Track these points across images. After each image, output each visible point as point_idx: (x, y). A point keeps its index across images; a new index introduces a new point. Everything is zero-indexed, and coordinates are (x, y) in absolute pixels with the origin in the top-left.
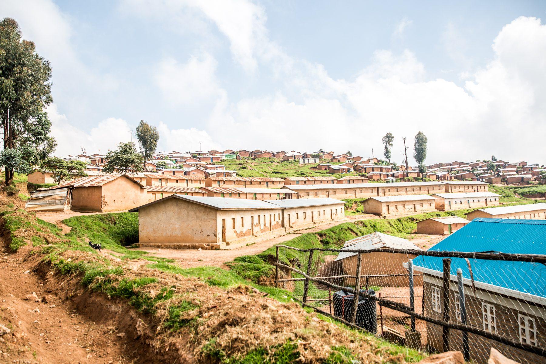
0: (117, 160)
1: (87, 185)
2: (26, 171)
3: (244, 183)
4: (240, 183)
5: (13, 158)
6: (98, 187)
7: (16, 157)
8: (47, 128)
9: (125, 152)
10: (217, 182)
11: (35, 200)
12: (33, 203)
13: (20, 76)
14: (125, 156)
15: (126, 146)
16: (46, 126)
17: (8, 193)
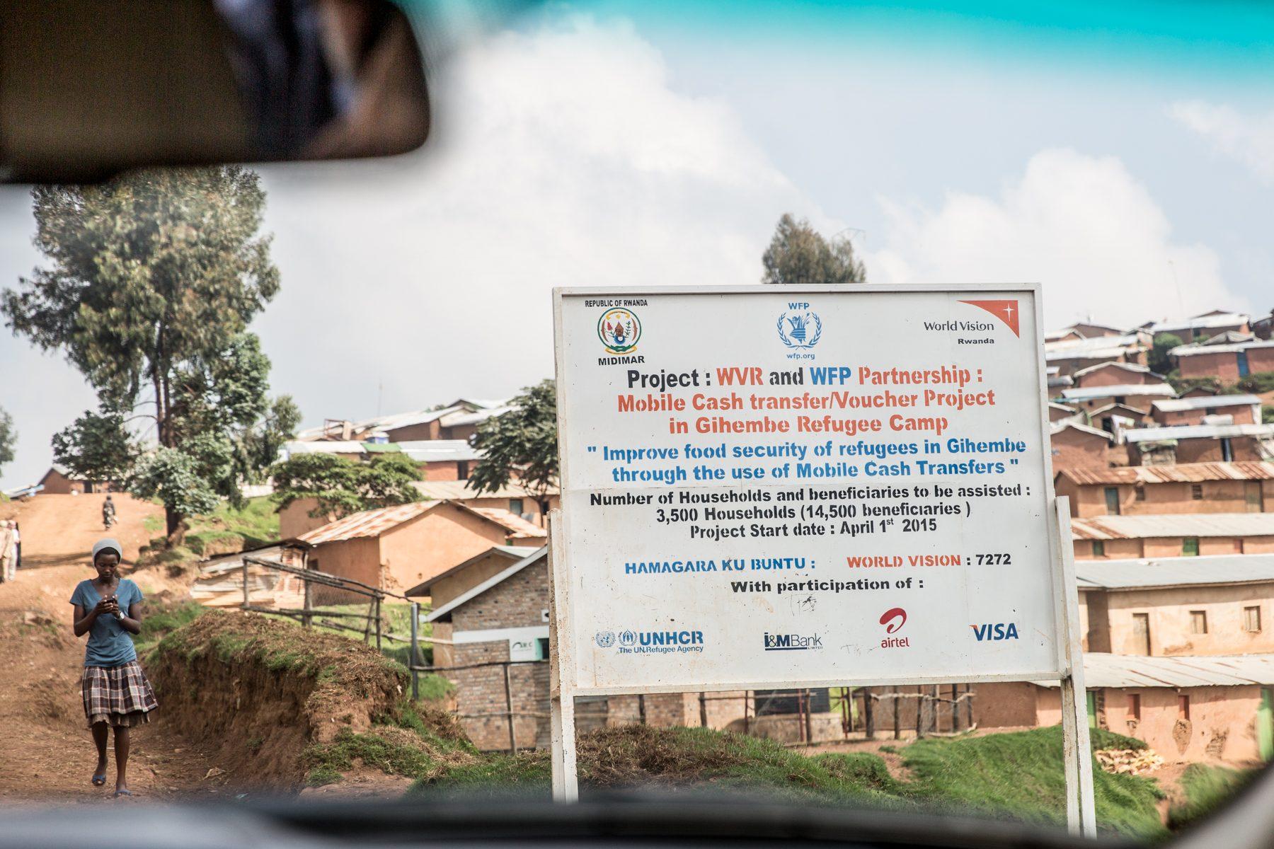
0: (506, 445)
1: (345, 537)
2: (207, 505)
3: (1253, 491)
4: (1226, 490)
5: (171, 474)
6: (368, 538)
7: (177, 471)
8: (256, 380)
9: (532, 416)
10: (1101, 494)
11: (208, 579)
12: (205, 587)
13: (170, 254)
14: (530, 432)
15: (536, 393)
16: (254, 374)
17: (169, 568)
